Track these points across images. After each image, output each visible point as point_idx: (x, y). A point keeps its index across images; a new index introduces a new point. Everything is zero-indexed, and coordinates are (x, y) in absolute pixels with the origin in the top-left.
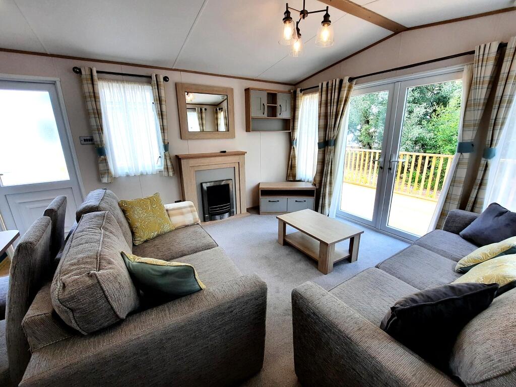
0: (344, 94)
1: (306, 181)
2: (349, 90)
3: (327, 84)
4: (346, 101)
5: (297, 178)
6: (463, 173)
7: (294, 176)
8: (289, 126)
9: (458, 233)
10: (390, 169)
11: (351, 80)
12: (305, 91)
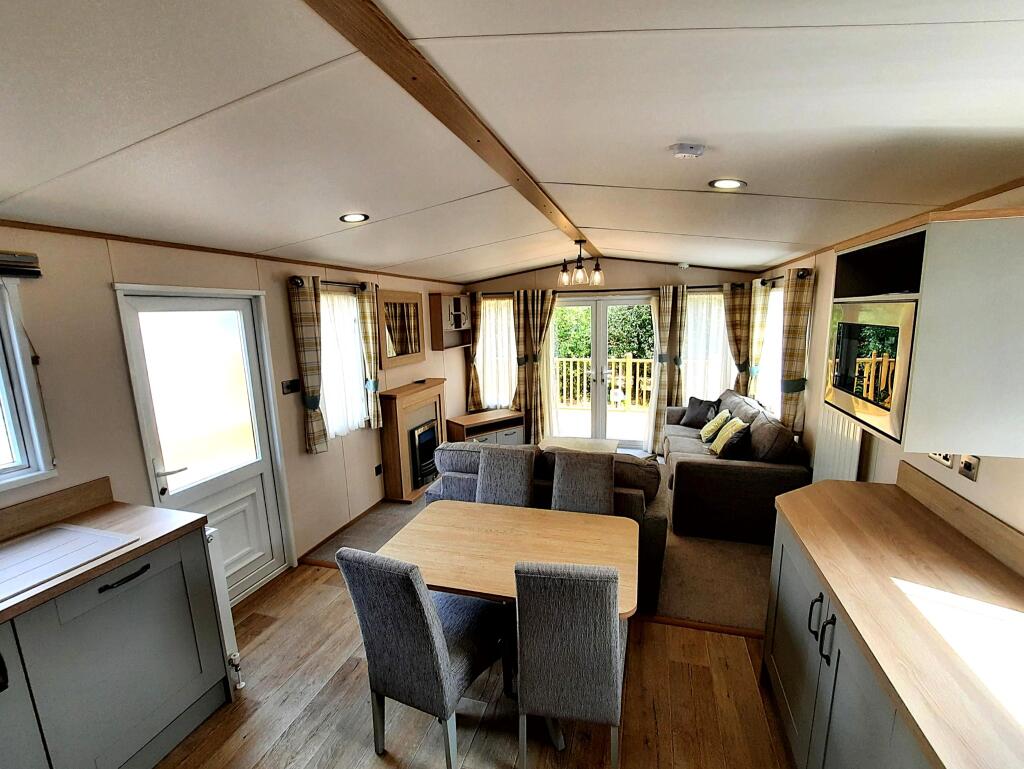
0: (548, 305)
1: (499, 407)
2: (553, 303)
3: (525, 293)
4: (550, 313)
5: (485, 407)
6: (665, 378)
7: (479, 404)
8: (467, 339)
9: (678, 424)
10: (603, 380)
11: (554, 293)
12: (489, 295)
